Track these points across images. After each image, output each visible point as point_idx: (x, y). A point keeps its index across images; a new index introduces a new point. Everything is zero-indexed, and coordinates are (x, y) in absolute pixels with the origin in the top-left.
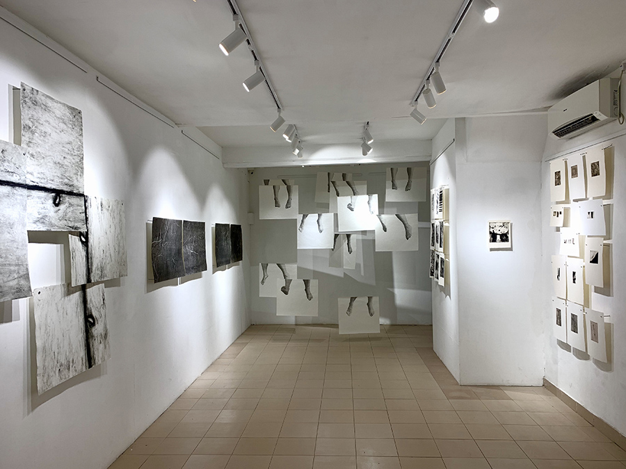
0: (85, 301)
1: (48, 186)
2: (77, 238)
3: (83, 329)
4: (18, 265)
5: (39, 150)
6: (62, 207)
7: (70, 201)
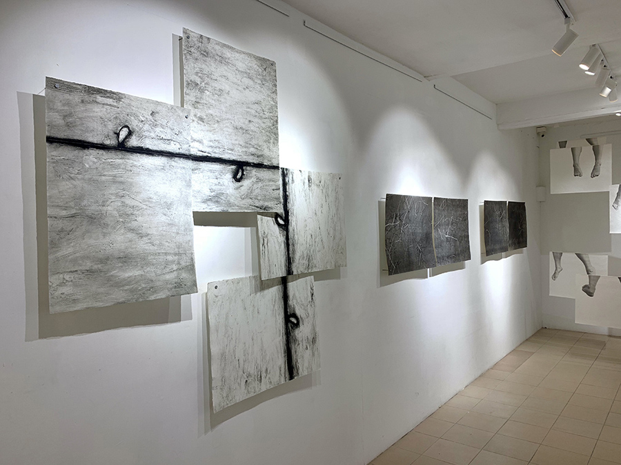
0: (285, 297)
1: (226, 157)
2: (271, 220)
3: (282, 330)
4: (178, 254)
5: (210, 112)
6: (246, 183)
7: (258, 175)
